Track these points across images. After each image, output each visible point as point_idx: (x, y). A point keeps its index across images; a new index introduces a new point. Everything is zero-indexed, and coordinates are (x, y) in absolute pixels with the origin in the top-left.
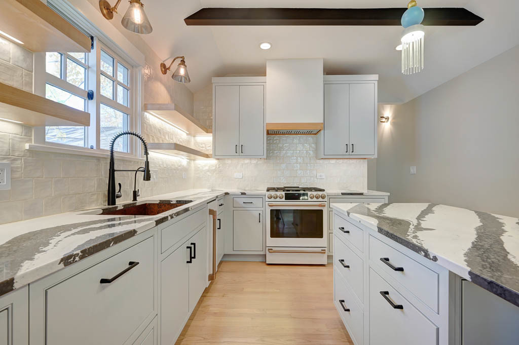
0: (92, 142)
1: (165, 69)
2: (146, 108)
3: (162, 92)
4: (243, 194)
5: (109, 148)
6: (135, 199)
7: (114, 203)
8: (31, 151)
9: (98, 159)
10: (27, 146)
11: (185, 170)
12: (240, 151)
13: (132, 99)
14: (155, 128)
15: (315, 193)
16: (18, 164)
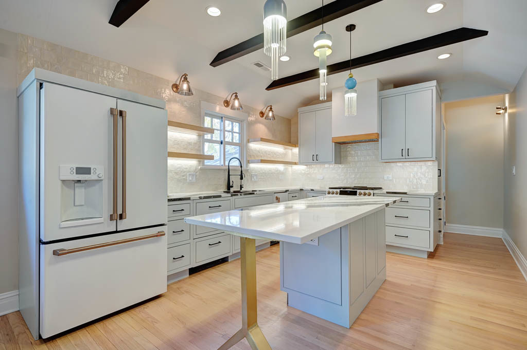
0: (222, 163)
1: (262, 114)
2: (248, 141)
3: (262, 129)
4: (312, 190)
5: (227, 165)
6: (241, 189)
7: (230, 190)
8: (201, 169)
9: (224, 170)
10: (199, 168)
11: (282, 173)
12: (316, 159)
13: (241, 138)
14: (256, 150)
15: (362, 191)
16: (198, 173)
